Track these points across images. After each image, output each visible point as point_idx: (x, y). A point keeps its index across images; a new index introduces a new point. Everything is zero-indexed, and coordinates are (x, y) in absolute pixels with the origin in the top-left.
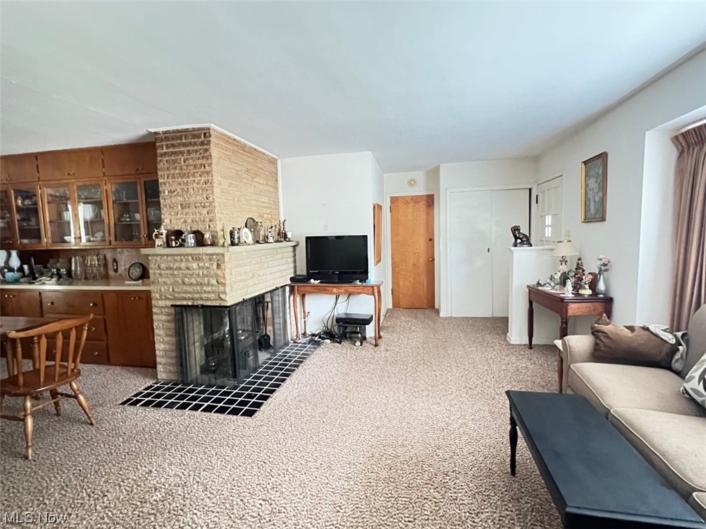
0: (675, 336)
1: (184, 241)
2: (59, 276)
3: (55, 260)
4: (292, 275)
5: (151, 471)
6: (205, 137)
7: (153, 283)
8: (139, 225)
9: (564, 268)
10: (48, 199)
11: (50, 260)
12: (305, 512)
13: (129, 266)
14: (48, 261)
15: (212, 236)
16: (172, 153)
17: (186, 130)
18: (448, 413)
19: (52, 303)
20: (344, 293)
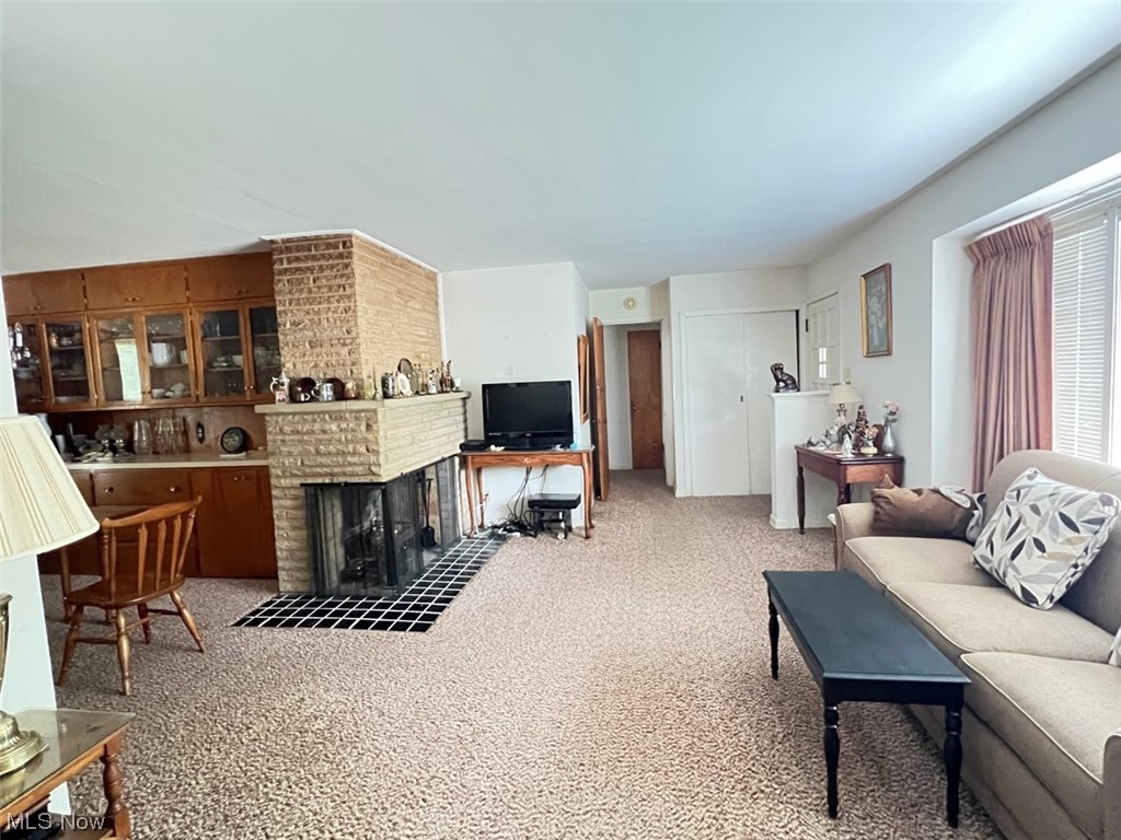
0: (971, 498)
1: (318, 392)
2: (114, 449)
3: (107, 427)
4: (462, 441)
5: (303, 699)
6: (344, 248)
7: (273, 454)
8: (242, 371)
9: (842, 420)
10: (99, 337)
11: (100, 427)
12: (516, 731)
13: (223, 431)
14: (97, 429)
15: (357, 386)
16: (297, 269)
17: (317, 238)
18: (691, 616)
19: (111, 490)
20: (539, 463)
